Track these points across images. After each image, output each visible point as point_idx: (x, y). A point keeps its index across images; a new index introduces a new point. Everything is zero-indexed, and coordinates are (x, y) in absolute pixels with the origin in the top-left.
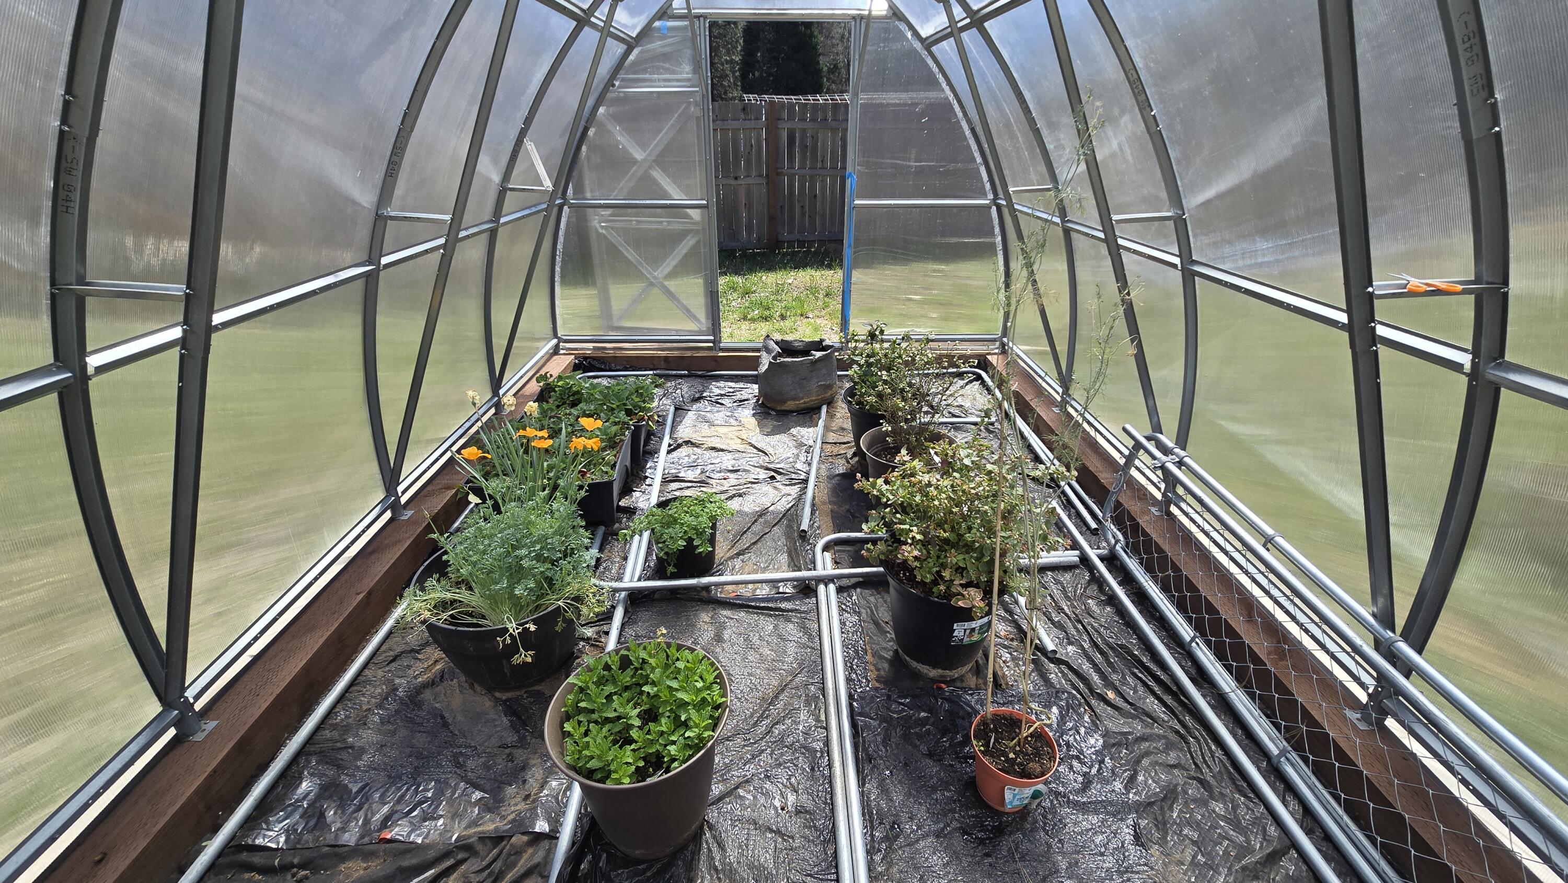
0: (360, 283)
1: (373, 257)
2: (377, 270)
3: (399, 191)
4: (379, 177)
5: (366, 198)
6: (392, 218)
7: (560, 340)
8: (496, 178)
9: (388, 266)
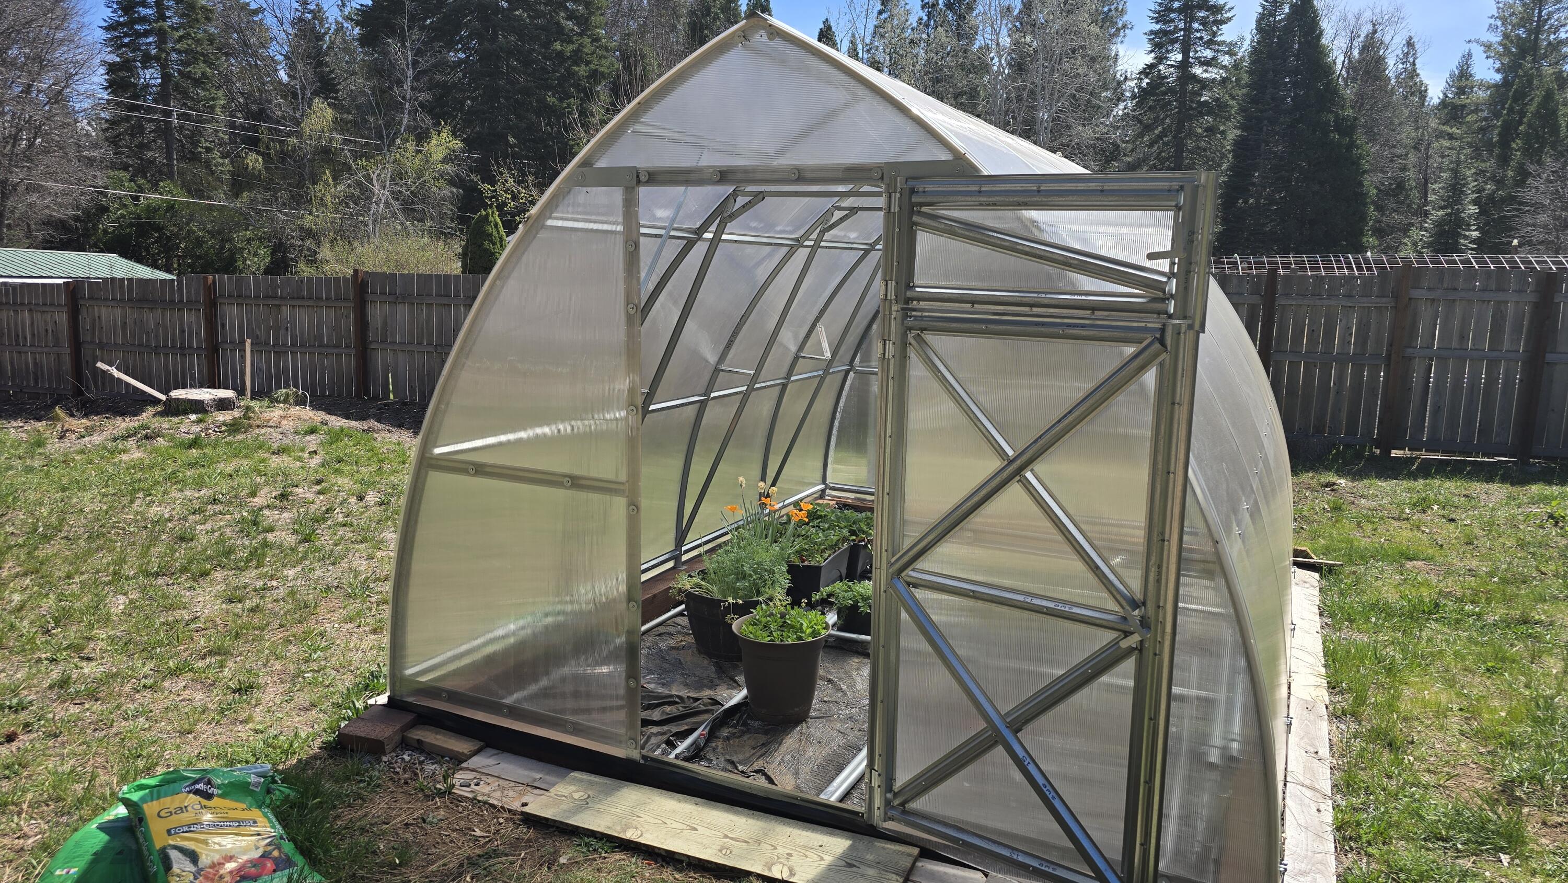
0: (698, 405)
1: (707, 393)
2: (707, 400)
3: (730, 356)
4: (722, 347)
5: (712, 359)
6: (723, 370)
7: (827, 487)
8: (793, 348)
9: (714, 398)
